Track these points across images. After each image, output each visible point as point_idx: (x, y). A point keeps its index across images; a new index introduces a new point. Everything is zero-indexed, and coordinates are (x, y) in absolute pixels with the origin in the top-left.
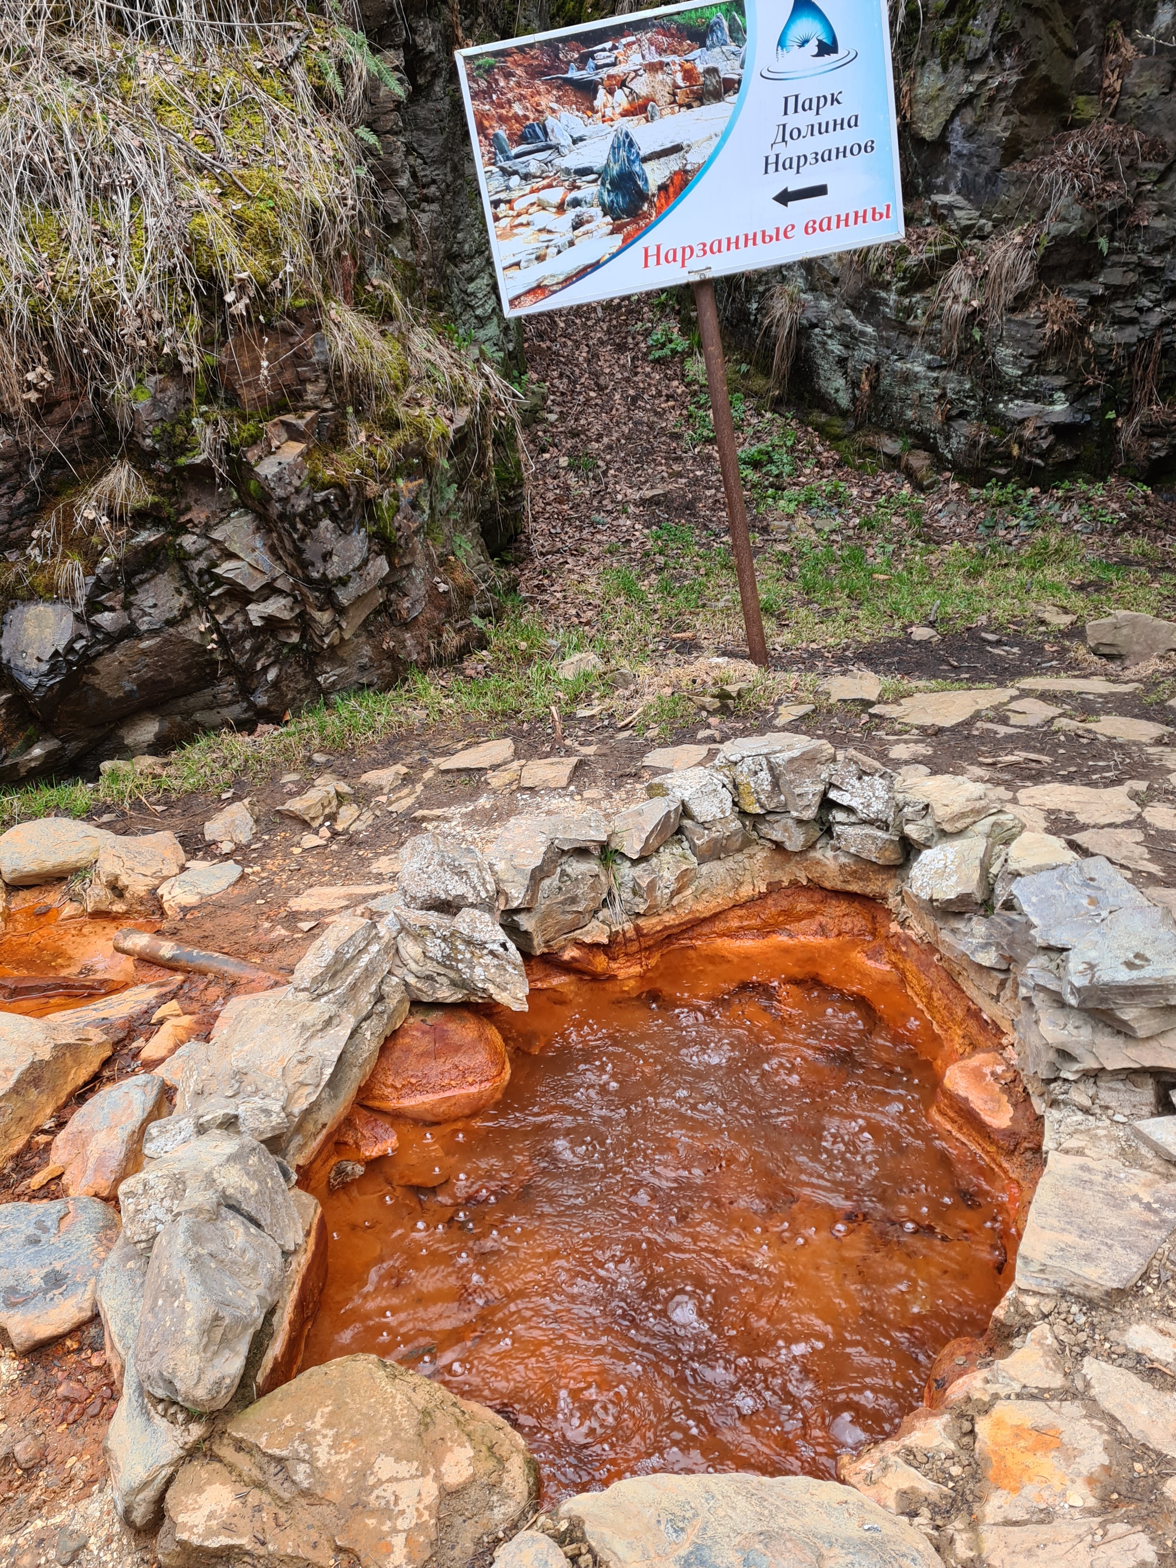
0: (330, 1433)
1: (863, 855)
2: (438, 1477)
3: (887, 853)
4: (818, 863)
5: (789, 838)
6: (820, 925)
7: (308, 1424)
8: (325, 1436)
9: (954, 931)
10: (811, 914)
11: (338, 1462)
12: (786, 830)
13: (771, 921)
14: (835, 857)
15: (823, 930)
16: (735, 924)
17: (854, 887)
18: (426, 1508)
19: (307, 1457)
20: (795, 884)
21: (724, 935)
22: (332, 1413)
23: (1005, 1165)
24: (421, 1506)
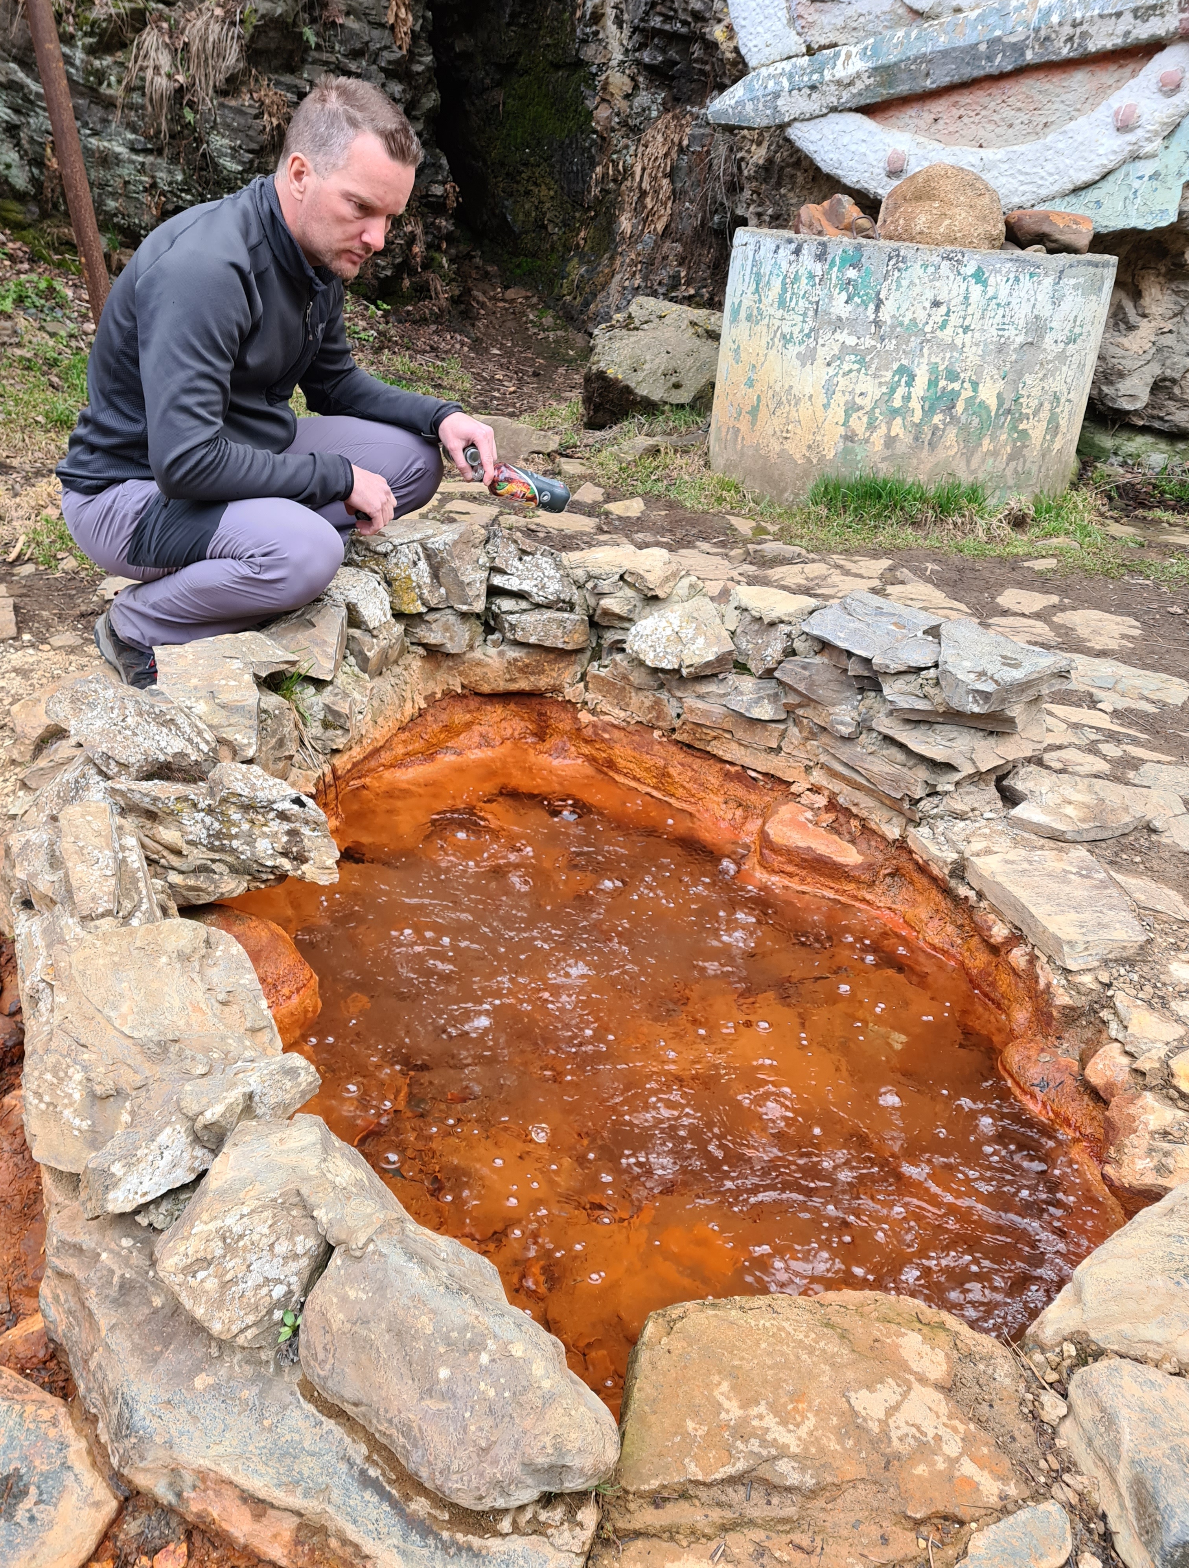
0: (762, 1409)
1: (547, 643)
2: (922, 1380)
3: (576, 636)
4: (479, 664)
5: (451, 638)
6: (481, 735)
7: (723, 1415)
8: (761, 1417)
9: (700, 697)
10: (468, 725)
11: (811, 1433)
12: (447, 629)
13: (434, 741)
14: (501, 654)
15: (486, 742)
16: (400, 750)
17: (523, 684)
18: (950, 1417)
19: (774, 1452)
20: (448, 694)
21: (392, 766)
22: (733, 1388)
23: (869, 897)
24: (944, 1419)
